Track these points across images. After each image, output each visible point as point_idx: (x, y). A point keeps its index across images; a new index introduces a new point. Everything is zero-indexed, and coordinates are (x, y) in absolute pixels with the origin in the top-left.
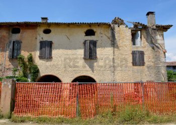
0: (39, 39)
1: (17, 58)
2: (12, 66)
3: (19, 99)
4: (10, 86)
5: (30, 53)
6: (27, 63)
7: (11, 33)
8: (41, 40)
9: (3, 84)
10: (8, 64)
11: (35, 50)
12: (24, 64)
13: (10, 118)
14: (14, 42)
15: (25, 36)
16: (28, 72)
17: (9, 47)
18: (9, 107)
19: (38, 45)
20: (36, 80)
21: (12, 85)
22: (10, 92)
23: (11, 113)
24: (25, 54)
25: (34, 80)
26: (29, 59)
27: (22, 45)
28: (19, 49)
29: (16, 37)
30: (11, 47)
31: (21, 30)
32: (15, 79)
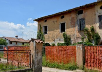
0: (98, 14)
1: (83, 30)
2: (80, 36)
3: (88, 57)
4: (81, 49)
5: (92, 25)
6: (91, 33)
7: (77, 15)
8: (99, 15)
9: (77, 47)
10: (78, 34)
11: (95, 23)
12: (88, 33)
13: (83, 69)
14: (80, 20)
15: (87, 14)
16: (92, 39)
17: (77, 24)
18: (82, 62)
19: (97, 19)
20: (99, 44)
21: (83, 48)
22: (81, 52)
23: (84, 66)
24: (88, 27)
25: (97, 44)
26: (91, 30)
27: (86, 21)
28: (84, 24)
29: (81, 16)
30: (79, 23)
31: (84, 11)
32: (84, 44)
